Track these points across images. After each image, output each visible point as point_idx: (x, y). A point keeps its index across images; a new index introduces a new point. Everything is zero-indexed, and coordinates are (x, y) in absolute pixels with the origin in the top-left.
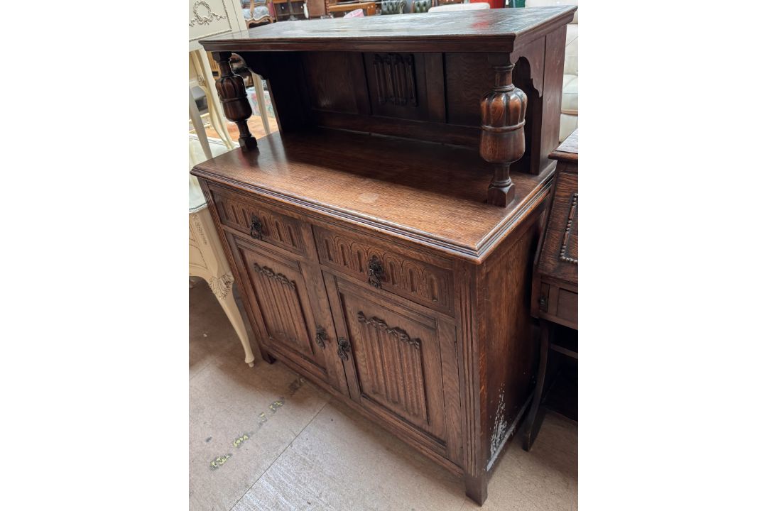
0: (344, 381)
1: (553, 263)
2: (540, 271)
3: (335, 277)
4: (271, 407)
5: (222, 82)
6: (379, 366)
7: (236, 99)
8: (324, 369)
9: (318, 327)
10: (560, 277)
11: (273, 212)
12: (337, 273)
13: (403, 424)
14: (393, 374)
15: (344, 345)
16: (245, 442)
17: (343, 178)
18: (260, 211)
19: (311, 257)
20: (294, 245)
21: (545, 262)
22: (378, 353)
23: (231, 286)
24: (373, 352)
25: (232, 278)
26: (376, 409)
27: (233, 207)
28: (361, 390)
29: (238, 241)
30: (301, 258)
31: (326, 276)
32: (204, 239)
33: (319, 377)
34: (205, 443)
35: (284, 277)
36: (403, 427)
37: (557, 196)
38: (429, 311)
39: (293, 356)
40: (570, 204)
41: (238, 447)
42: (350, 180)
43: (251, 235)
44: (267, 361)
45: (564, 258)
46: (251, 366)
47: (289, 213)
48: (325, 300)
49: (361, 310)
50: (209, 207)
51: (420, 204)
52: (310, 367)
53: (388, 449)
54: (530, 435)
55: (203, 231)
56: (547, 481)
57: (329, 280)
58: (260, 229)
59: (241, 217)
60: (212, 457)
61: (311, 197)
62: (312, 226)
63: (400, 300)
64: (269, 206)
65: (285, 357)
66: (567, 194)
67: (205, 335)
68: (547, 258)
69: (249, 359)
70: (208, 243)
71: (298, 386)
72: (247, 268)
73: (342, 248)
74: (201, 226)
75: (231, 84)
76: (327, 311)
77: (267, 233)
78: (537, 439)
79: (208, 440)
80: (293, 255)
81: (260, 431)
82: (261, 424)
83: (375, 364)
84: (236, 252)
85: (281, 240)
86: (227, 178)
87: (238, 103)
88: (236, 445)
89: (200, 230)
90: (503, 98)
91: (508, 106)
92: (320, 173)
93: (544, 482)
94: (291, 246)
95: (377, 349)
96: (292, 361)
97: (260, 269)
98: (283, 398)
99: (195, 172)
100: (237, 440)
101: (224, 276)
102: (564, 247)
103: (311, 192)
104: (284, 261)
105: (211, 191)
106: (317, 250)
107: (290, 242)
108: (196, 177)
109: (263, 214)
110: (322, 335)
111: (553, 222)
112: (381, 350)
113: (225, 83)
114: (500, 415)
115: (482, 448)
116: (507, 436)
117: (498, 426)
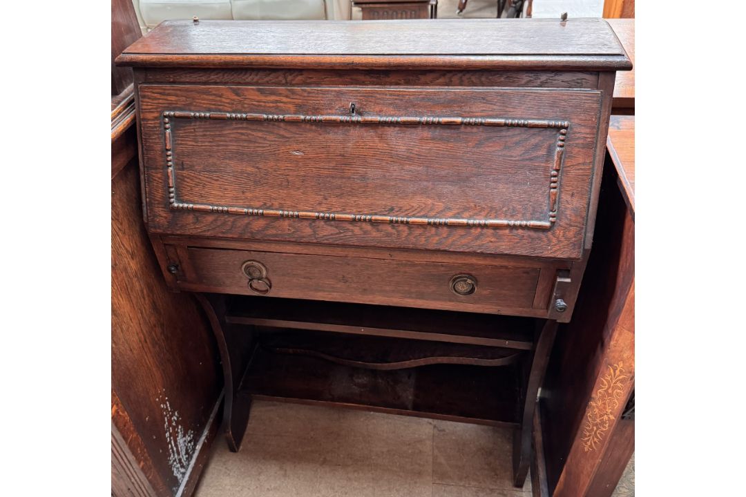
1: (165, 215)
2: (153, 230)
10: (178, 232)
21: (155, 216)
37: (144, 119)
40: (162, 128)
45: (176, 205)
54: (230, 433)
56: (262, 477)
66: (156, 115)
68: (156, 210)
78: (246, 433)
93: (259, 480)
102: (172, 189)
111: (148, 158)
114: (174, 428)
115: (150, 481)
116: (198, 447)
117: (176, 442)
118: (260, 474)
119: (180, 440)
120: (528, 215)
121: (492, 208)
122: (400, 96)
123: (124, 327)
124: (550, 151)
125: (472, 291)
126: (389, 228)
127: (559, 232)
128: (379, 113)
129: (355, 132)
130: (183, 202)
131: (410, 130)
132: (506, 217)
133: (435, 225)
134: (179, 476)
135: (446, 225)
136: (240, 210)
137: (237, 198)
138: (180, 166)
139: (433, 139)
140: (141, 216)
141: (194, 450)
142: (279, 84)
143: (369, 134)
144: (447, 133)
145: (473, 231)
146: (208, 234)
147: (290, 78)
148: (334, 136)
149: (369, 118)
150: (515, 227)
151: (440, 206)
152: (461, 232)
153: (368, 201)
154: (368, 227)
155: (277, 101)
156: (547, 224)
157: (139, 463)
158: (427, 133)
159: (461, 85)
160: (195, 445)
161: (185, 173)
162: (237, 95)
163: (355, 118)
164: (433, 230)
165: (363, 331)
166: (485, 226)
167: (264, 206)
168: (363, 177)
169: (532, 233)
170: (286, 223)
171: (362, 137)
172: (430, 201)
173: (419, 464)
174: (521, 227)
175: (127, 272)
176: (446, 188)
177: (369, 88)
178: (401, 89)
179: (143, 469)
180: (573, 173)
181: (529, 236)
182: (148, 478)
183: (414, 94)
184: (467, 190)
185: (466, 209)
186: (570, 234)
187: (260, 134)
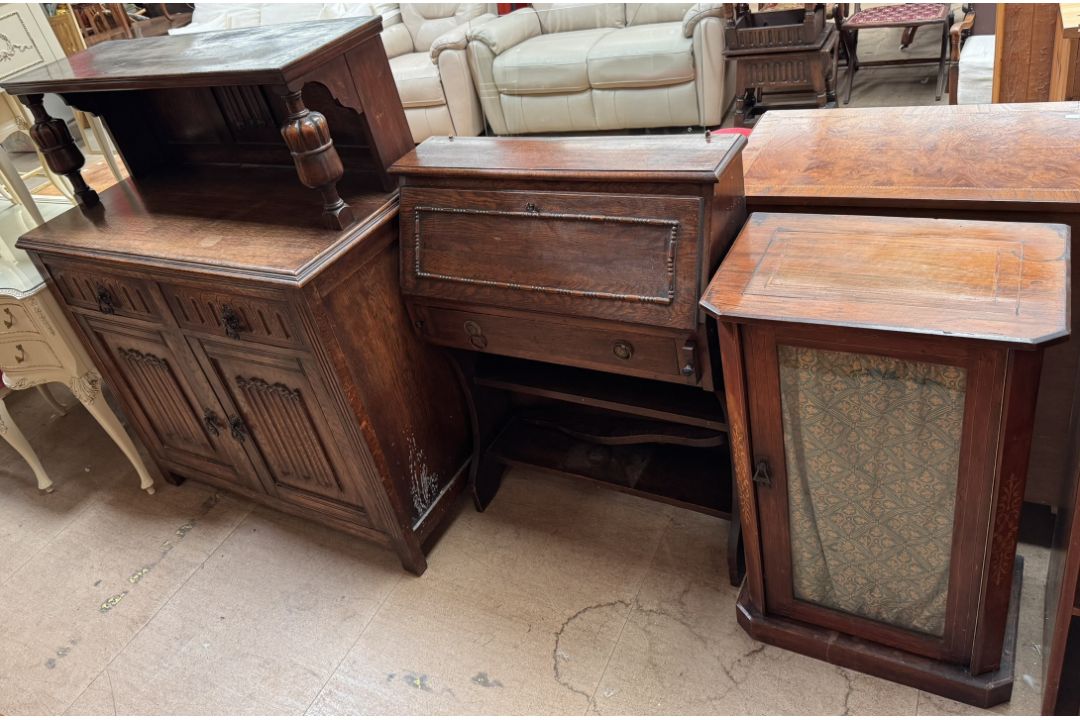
0: (253, 473)
1: (412, 281)
2: (405, 292)
3: (199, 340)
4: (178, 532)
5: (37, 129)
6: (276, 436)
7: (60, 147)
8: (231, 466)
9: (206, 410)
11: (117, 277)
12: (199, 335)
13: (323, 504)
14: (291, 441)
15: (235, 425)
16: (145, 576)
17: (190, 224)
18: (104, 279)
19: (169, 322)
20: (149, 312)
21: (406, 281)
22: (270, 421)
23: (99, 386)
24: (265, 421)
25: (99, 376)
26: (294, 496)
27: (74, 279)
28: (274, 479)
29: (92, 323)
30: (159, 326)
31: (191, 340)
32: (50, 328)
33: (229, 480)
34: (94, 587)
35: (154, 356)
36: (322, 507)
37: (404, 212)
38: (289, 352)
39: (195, 462)
40: (414, 219)
41: (136, 582)
42: (197, 225)
43: (101, 310)
44: (172, 483)
45: (419, 274)
46: (151, 492)
47: (132, 274)
48: (200, 373)
49: (238, 374)
50: (49, 286)
51: (262, 240)
52: (217, 470)
53: (321, 545)
54: (475, 489)
55: (48, 318)
57: (195, 345)
58: (108, 300)
59: (86, 291)
60: (103, 600)
61: (148, 250)
62: (158, 284)
63: (262, 347)
64: (110, 270)
65: (188, 467)
66: (410, 209)
67: (87, 470)
68: (407, 276)
69: (146, 483)
70: (57, 332)
71: (212, 503)
72: (111, 357)
73: (194, 302)
74: (44, 312)
75: (48, 130)
76: (206, 385)
77: (119, 304)
79: (96, 584)
80: (151, 325)
81: (164, 561)
82: (165, 553)
83: (272, 436)
84: (94, 338)
85: (135, 309)
86: (58, 245)
87: (63, 151)
88: (132, 581)
89: (44, 318)
90: (296, 125)
91: (301, 132)
92: (166, 222)
94: (146, 314)
95: (266, 416)
96: (196, 470)
97: (126, 354)
98: (193, 520)
99: (21, 245)
100: (134, 575)
101: (87, 374)
102: (417, 262)
103: (149, 245)
104: (144, 335)
105: (46, 265)
106: (172, 312)
107: (144, 310)
108: (24, 251)
109: (108, 282)
110: (211, 417)
111: (405, 239)
112: (271, 417)
113: (40, 130)
114: (418, 464)
115: (390, 498)
116: (442, 493)
117: (419, 477)
118: (496, 533)
119: (424, 479)
120: (654, 292)
121: (628, 286)
122: (564, 199)
123: (380, 364)
124: (666, 242)
125: (628, 357)
126: (558, 298)
127: (677, 307)
128: (550, 211)
129: (534, 224)
130: (423, 272)
131: (571, 224)
132: (638, 293)
133: (589, 297)
134: (420, 510)
135: (596, 297)
136: (459, 279)
137: (457, 270)
138: (424, 246)
139: (586, 231)
140: (398, 280)
141: (438, 493)
142: (487, 189)
143: (543, 226)
144: (595, 227)
145: (616, 303)
146: (438, 296)
147: (496, 184)
148: (521, 227)
149: (543, 214)
150: (644, 301)
151: (592, 282)
152: (608, 303)
153: (544, 276)
154: (543, 296)
155: (485, 201)
156: (667, 300)
157: (382, 476)
158: (582, 227)
159: (607, 191)
160: (439, 489)
161: (426, 251)
162: (461, 196)
163: (535, 214)
164: (588, 300)
165: (583, 400)
166: (623, 300)
167: (475, 277)
168: (540, 258)
169: (658, 308)
170: (488, 291)
171: (539, 228)
172: (585, 278)
173: (643, 550)
174: (648, 301)
175: (386, 323)
176: (597, 269)
177: (543, 193)
178: (565, 194)
179: (384, 483)
180: (684, 260)
181: (656, 310)
182: (388, 494)
183: (573, 198)
184: (611, 271)
185: (612, 285)
186: (685, 310)
187: (473, 224)
